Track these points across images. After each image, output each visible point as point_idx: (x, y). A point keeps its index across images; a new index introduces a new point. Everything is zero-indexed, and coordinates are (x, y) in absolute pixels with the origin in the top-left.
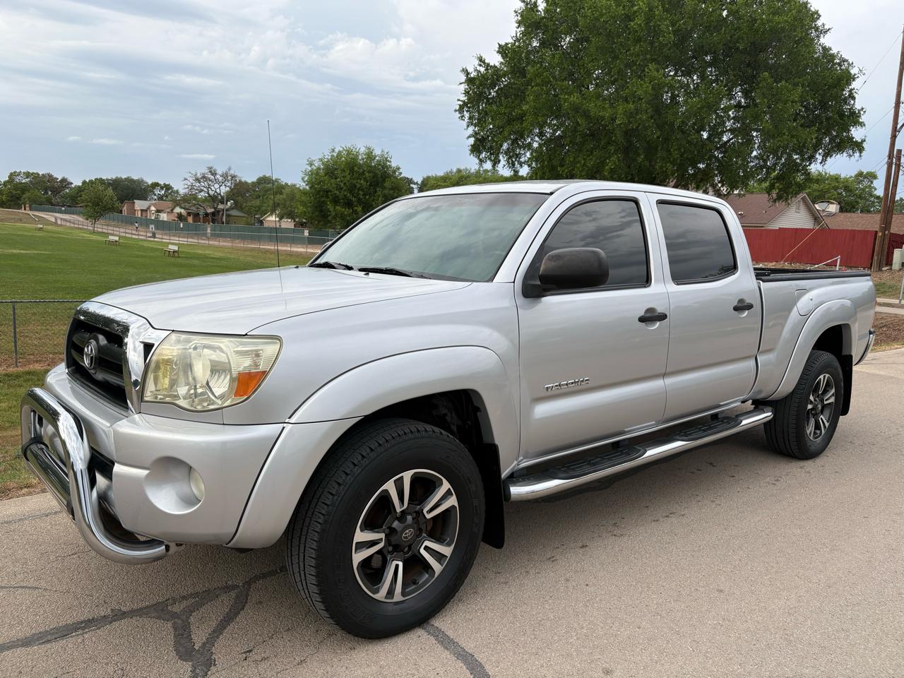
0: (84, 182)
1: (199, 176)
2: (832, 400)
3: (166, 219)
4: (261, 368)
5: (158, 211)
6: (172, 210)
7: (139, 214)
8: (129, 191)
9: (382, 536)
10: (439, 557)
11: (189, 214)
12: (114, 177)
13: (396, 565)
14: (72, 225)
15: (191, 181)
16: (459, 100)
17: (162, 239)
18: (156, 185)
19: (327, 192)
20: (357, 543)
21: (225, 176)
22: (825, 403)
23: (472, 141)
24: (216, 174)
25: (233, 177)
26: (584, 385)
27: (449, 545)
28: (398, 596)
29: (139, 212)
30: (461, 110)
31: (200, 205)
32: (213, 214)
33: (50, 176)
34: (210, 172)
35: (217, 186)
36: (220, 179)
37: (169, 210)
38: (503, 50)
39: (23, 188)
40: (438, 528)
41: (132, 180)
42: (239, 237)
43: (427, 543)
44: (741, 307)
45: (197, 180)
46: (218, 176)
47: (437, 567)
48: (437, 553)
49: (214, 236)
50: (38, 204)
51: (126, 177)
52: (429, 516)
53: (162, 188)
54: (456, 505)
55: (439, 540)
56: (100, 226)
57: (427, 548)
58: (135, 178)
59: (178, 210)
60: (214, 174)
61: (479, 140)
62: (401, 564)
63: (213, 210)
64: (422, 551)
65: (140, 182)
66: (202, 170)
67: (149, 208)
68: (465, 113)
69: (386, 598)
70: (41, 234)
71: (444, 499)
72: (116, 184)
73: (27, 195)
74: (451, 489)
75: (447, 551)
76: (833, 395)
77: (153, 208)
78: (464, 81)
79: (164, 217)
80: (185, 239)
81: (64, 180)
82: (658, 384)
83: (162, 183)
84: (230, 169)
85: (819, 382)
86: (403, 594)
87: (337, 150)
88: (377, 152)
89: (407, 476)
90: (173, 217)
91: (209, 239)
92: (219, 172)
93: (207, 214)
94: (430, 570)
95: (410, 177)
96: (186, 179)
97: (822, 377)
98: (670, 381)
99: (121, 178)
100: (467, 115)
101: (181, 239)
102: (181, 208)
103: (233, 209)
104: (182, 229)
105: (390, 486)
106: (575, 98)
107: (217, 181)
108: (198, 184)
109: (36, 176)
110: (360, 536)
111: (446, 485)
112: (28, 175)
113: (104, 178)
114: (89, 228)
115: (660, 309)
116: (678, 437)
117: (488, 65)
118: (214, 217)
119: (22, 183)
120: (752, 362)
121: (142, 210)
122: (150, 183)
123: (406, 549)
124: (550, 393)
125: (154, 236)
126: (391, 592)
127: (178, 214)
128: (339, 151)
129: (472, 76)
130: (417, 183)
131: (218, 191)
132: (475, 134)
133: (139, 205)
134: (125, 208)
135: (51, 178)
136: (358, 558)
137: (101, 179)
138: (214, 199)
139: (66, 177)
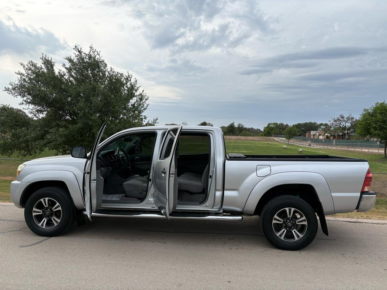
0: (293, 125)
1: (336, 119)
5: (319, 135)
6: (324, 134)
7: (312, 137)
8: (309, 127)
9: (41, 211)
10: (56, 222)
11: (331, 136)
12: (304, 122)
14: (284, 142)
15: (332, 122)
18: (322, 124)
20: (34, 211)
21: (348, 119)
24: (344, 118)
25: (352, 118)
27: (59, 219)
29: (312, 136)
31: (336, 132)
32: (342, 135)
33: (282, 124)
34: (341, 117)
35: (344, 123)
36: (346, 119)
37: (323, 134)
39: (272, 129)
41: (311, 123)
43: (53, 217)
45: (335, 121)
46: (345, 119)
49: (336, 145)
50: (277, 135)
51: (309, 122)
52: (54, 210)
53: (324, 126)
54: (61, 209)
58: (313, 122)
59: (326, 134)
60: (343, 118)
62: (46, 220)
63: (342, 134)
65: (315, 123)
66: (337, 116)
67: (316, 134)
69: (41, 226)
72: (305, 125)
73: (273, 131)
74: (59, 205)
75: (59, 221)
77: (317, 134)
79: (321, 137)
81: (287, 125)
83: (324, 123)
84: (350, 115)
86: (45, 227)
89: (46, 199)
90: (325, 137)
91: (334, 146)
92: (345, 117)
93: (340, 136)
94: (54, 224)
96: (330, 121)
97: (287, 209)
99: (307, 123)
103: (352, 132)
104: (323, 142)
105: (42, 200)
107: (345, 121)
108: (335, 123)
109: (276, 124)
112: (274, 124)
113: (301, 123)
118: (343, 137)
119: (272, 127)
121: (313, 135)
122: (319, 124)
125: (310, 145)
127: (326, 136)
131: (345, 125)
133: (313, 133)
134: (307, 134)
135: (282, 125)
136: (34, 214)
137: (300, 123)
138: (344, 128)
139: (287, 124)
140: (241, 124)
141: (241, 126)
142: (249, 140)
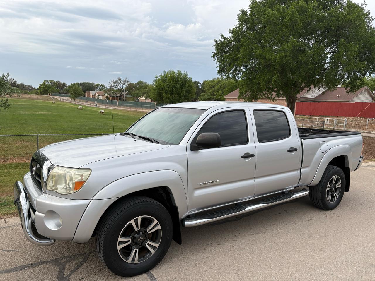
0: (72, 84)
1: (115, 81)
2: (340, 186)
3: (101, 99)
4: (83, 180)
5: (99, 95)
6: (104, 95)
7: (91, 97)
8: (87, 88)
9: (130, 239)
10: (154, 248)
11: (110, 96)
12: (83, 82)
13: (135, 250)
14: (66, 101)
15: (111, 83)
16: (213, 53)
17: (99, 106)
18: (98, 85)
19: (163, 88)
20: (119, 242)
21: (125, 81)
22: (337, 187)
23: (218, 68)
25: (128, 81)
26: (217, 183)
27: (158, 243)
28: (136, 261)
29: (92, 96)
30: (214, 56)
31: (115, 93)
32: (120, 96)
33: (59, 82)
34: (119, 80)
35: (121, 85)
36: (123, 82)
37: (103, 95)
38: (231, 31)
39: (49, 87)
40: (154, 237)
41: (89, 83)
42: (129, 106)
43: (148, 242)
44: (292, 150)
45: (114, 83)
46: (122, 81)
47: (153, 251)
48: (152, 246)
49: (120, 106)
50: (54, 93)
51: (87, 82)
52: (149, 233)
53: (101, 86)
54: (161, 228)
55: (154, 241)
56: (77, 102)
57: (148, 244)
58: (91, 82)
59: (106, 95)
60: (120, 80)
61: (221, 68)
62: (138, 250)
63: (120, 95)
64: (147, 245)
65: (92, 84)
66: (116, 79)
67: (95, 94)
68: (215, 57)
69: (131, 262)
70: (54, 105)
71: (155, 226)
72: (83, 85)
73: (50, 89)
74: (158, 223)
75: (157, 245)
76: (340, 184)
77: (97, 94)
78: (215, 45)
79: (101, 98)
80: (108, 107)
81: (64, 84)
82: (251, 182)
83: (100, 84)
84: (126, 78)
85: (333, 179)
86: (138, 260)
87: (166, 72)
88: (182, 72)
89: (139, 218)
90: (104, 98)
91: (117, 107)
92: (122, 80)
93: (117, 97)
94: (150, 252)
95: (198, 81)
96: (109, 83)
97: (334, 177)
98: (258, 181)
99: (85, 82)
100: (216, 59)
101: (106, 107)
102: (107, 94)
103: (127, 94)
104: (107, 103)
105: (132, 222)
106: (260, 51)
107: (121, 83)
108: (114, 85)
109: (53, 82)
110: (120, 239)
111: (156, 221)
112: (51, 81)
113: (79, 82)
114: (73, 102)
115: (251, 153)
116: (262, 202)
117: (225, 38)
118: (120, 98)
119: (48, 85)
120: (299, 172)
121: (93, 95)
122: (96, 84)
123: (140, 244)
124: (201, 186)
125: (96, 105)
126: (133, 260)
127: (106, 96)
128: (168, 72)
129: (218, 42)
130: (201, 84)
131: (122, 87)
132: (220, 66)
133: (92, 93)
134: (86, 94)
135: (59, 83)
136: (119, 247)
137: (78, 83)
138: (120, 90)
139: (65, 82)
140: (14, 80)
141: (13, 82)
142: (26, 98)
